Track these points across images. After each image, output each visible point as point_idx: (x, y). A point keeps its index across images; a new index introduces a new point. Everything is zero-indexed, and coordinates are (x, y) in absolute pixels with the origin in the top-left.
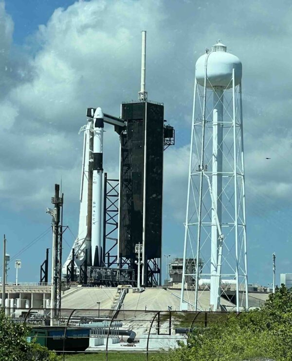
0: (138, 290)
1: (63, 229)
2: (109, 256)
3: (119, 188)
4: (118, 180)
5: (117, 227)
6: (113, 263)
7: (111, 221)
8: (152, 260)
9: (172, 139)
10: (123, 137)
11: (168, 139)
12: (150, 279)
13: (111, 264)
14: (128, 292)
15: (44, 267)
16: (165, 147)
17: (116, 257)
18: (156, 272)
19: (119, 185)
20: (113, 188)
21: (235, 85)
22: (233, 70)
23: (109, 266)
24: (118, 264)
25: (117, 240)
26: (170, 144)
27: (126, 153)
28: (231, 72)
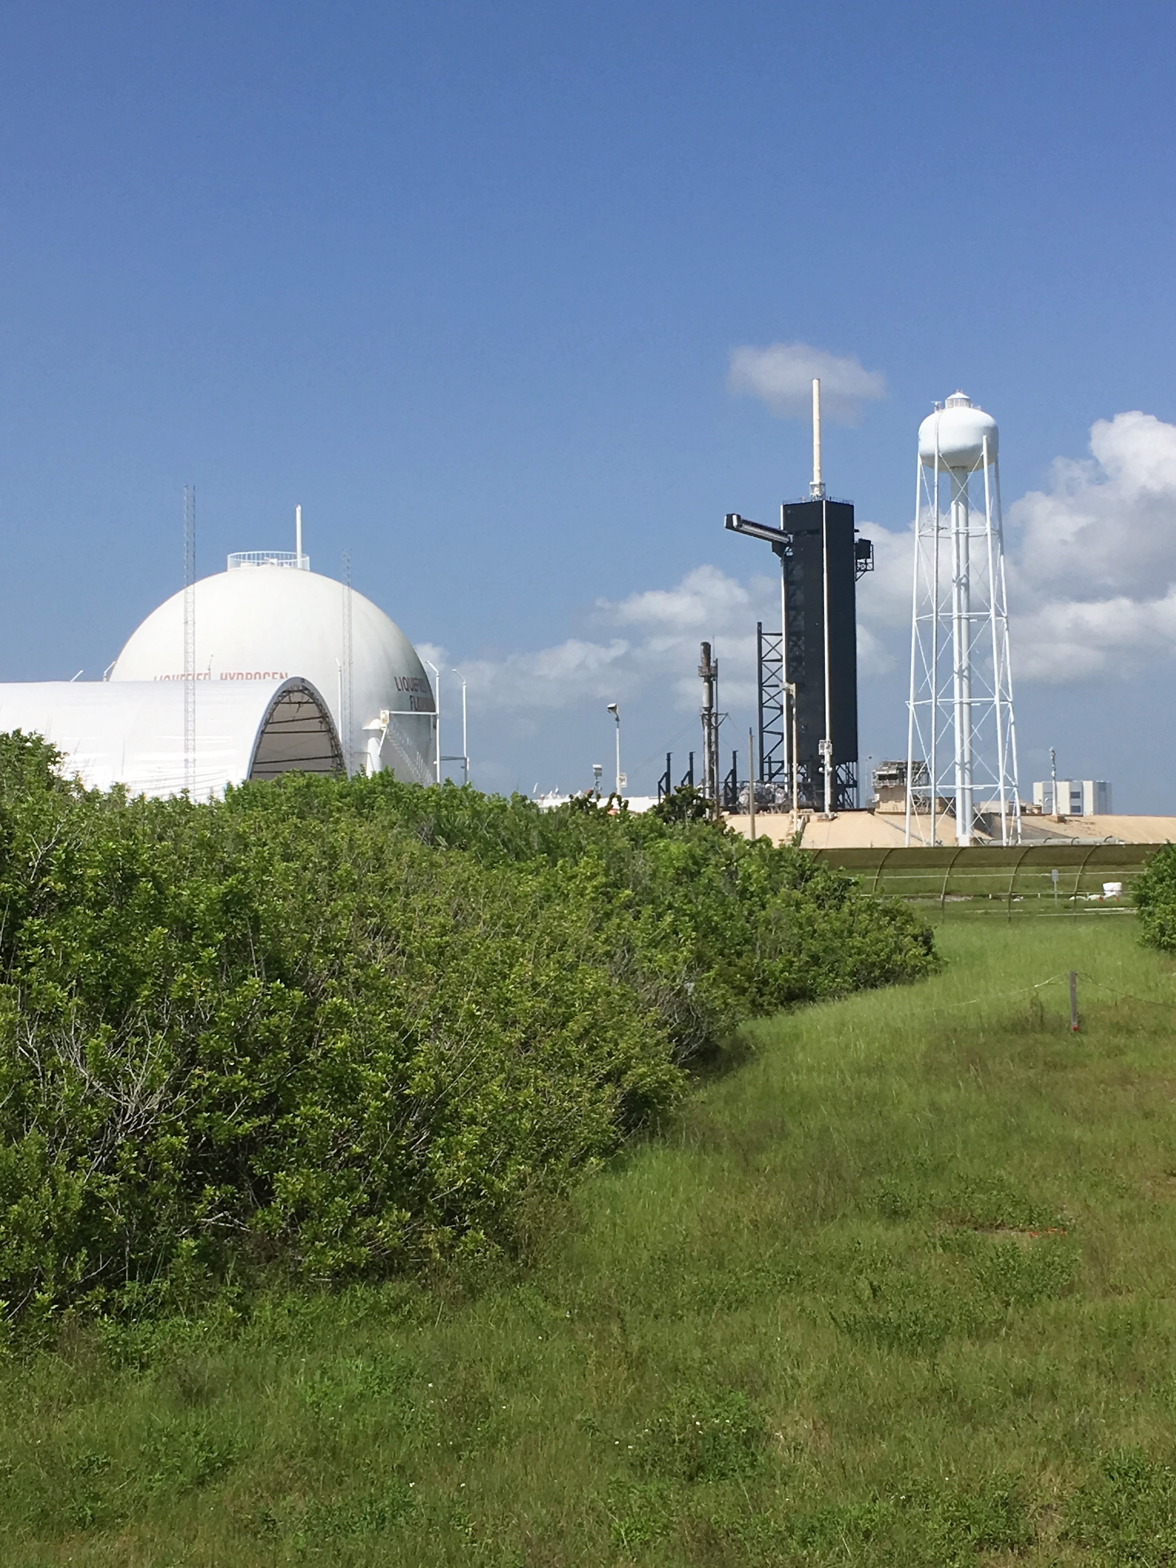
0: (827, 816)
1: (720, 718)
2: (770, 762)
3: (782, 648)
4: (781, 635)
5: (782, 712)
6: (777, 773)
7: (772, 703)
8: (843, 766)
9: (869, 561)
10: (786, 560)
11: (863, 561)
12: (840, 797)
13: (774, 775)
14: (809, 821)
15: (663, 784)
16: (859, 574)
17: (782, 762)
18: (850, 786)
19: (784, 642)
20: (773, 648)
21: (989, 464)
22: (985, 437)
23: (770, 778)
24: (786, 775)
25: (782, 734)
26: (866, 570)
27: (792, 588)
28: (979, 442)
